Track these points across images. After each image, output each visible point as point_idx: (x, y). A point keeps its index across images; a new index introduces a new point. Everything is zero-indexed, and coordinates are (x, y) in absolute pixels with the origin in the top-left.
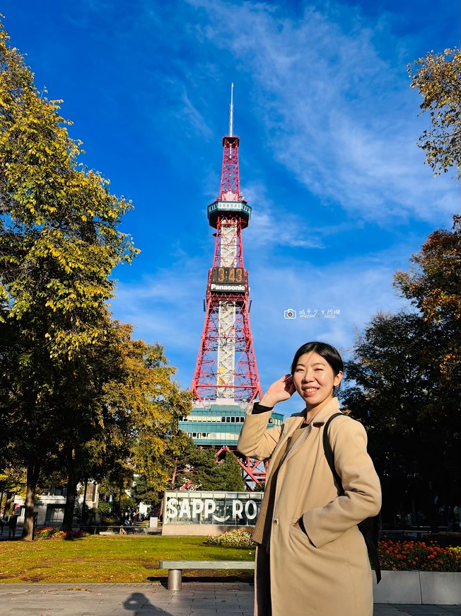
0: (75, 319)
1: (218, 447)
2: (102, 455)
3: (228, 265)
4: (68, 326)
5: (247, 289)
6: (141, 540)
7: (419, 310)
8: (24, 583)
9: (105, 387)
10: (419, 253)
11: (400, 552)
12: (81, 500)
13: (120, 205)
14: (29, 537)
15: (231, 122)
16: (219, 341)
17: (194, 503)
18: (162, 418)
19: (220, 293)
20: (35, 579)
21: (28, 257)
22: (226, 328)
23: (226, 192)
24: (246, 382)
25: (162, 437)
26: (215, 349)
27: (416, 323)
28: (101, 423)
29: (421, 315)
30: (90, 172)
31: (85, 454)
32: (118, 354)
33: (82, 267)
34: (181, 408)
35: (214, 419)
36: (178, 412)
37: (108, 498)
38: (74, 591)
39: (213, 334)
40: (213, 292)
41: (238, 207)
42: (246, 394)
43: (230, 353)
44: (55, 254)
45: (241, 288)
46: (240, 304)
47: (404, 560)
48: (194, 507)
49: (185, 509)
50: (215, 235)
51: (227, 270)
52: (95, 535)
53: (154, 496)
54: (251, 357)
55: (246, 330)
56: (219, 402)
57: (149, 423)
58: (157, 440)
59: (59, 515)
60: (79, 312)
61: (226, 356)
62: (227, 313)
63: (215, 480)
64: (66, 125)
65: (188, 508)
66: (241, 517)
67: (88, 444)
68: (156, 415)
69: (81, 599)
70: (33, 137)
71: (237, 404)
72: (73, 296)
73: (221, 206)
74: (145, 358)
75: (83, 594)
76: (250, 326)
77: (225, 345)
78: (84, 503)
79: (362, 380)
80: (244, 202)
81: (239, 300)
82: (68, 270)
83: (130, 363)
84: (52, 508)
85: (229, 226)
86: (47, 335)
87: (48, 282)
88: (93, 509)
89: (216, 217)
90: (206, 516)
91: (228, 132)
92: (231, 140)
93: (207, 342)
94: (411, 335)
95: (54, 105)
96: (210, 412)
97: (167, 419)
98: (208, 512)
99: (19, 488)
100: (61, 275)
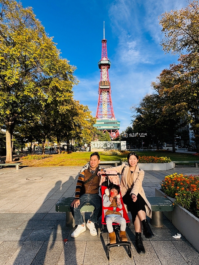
0: (64, 103)
1: (104, 130)
2: (74, 134)
3: (105, 80)
4: (63, 105)
5: (110, 87)
6: (86, 153)
7: (158, 93)
8: (60, 166)
9: (74, 118)
10: (159, 76)
11: (148, 159)
12: (70, 143)
13: (73, 68)
14: (59, 153)
15: (104, 35)
16: (103, 102)
17: (98, 144)
18: (89, 124)
19: (102, 89)
20: (62, 165)
21: (50, 86)
22: (104, 99)
23: (103, 58)
24: (110, 113)
25: (89, 129)
26: (102, 105)
27: (157, 97)
28: (74, 127)
29: (158, 94)
30: (64, 59)
31: (70, 134)
32: (76, 110)
33: (65, 88)
34: (94, 122)
35: (102, 123)
36: (93, 123)
37: (77, 143)
38: (71, 168)
39: (101, 101)
40: (100, 89)
41: (107, 62)
42: (110, 116)
43: (106, 106)
44: (57, 85)
45: (108, 87)
46: (108, 92)
47: (148, 161)
48: (98, 145)
49: (96, 146)
50: (100, 71)
51: (104, 82)
52: (75, 152)
53: (88, 142)
54: (111, 106)
55: (110, 99)
56: (103, 119)
57: (86, 126)
58: (88, 130)
59: (66, 147)
60: (65, 101)
61: (105, 107)
62: (105, 95)
63: (103, 138)
64: (56, 45)
65: (97, 145)
66: (110, 147)
67: (71, 132)
68: (87, 124)
69: (73, 170)
70: (46, 50)
71: (108, 119)
72: (63, 96)
73: (102, 62)
74: (83, 109)
75: (74, 169)
76: (111, 98)
77: (104, 103)
78: (71, 144)
79: (141, 113)
80: (109, 61)
81: (108, 90)
82: (61, 89)
83: (80, 111)
84: (64, 145)
85: (104, 68)
86: (57, 107)
87: (56, 93)
88: (74, 145)
89: (101, 66)
90: (101, 147)
91: (103, 39)
92: (104, 41)
93: (99, 103)
94: (155, 100)
95: (51, 39)
96: (101, 121)
97: (90, 124)
98: (101, 146)
99: (55, 141)
100: (59, 91)
